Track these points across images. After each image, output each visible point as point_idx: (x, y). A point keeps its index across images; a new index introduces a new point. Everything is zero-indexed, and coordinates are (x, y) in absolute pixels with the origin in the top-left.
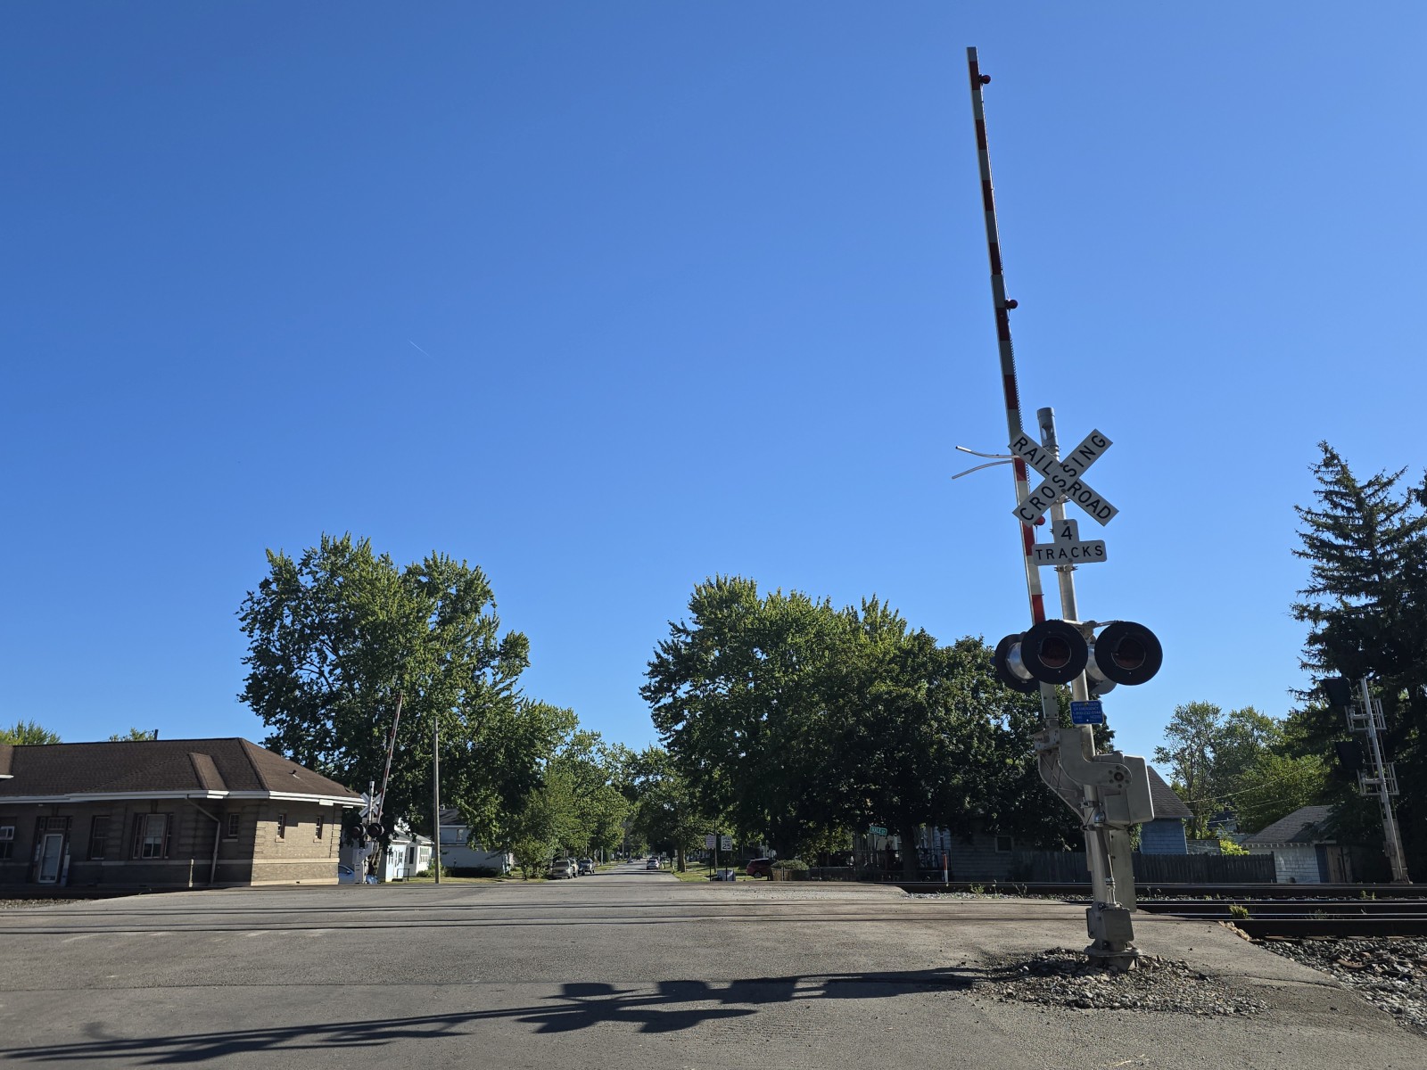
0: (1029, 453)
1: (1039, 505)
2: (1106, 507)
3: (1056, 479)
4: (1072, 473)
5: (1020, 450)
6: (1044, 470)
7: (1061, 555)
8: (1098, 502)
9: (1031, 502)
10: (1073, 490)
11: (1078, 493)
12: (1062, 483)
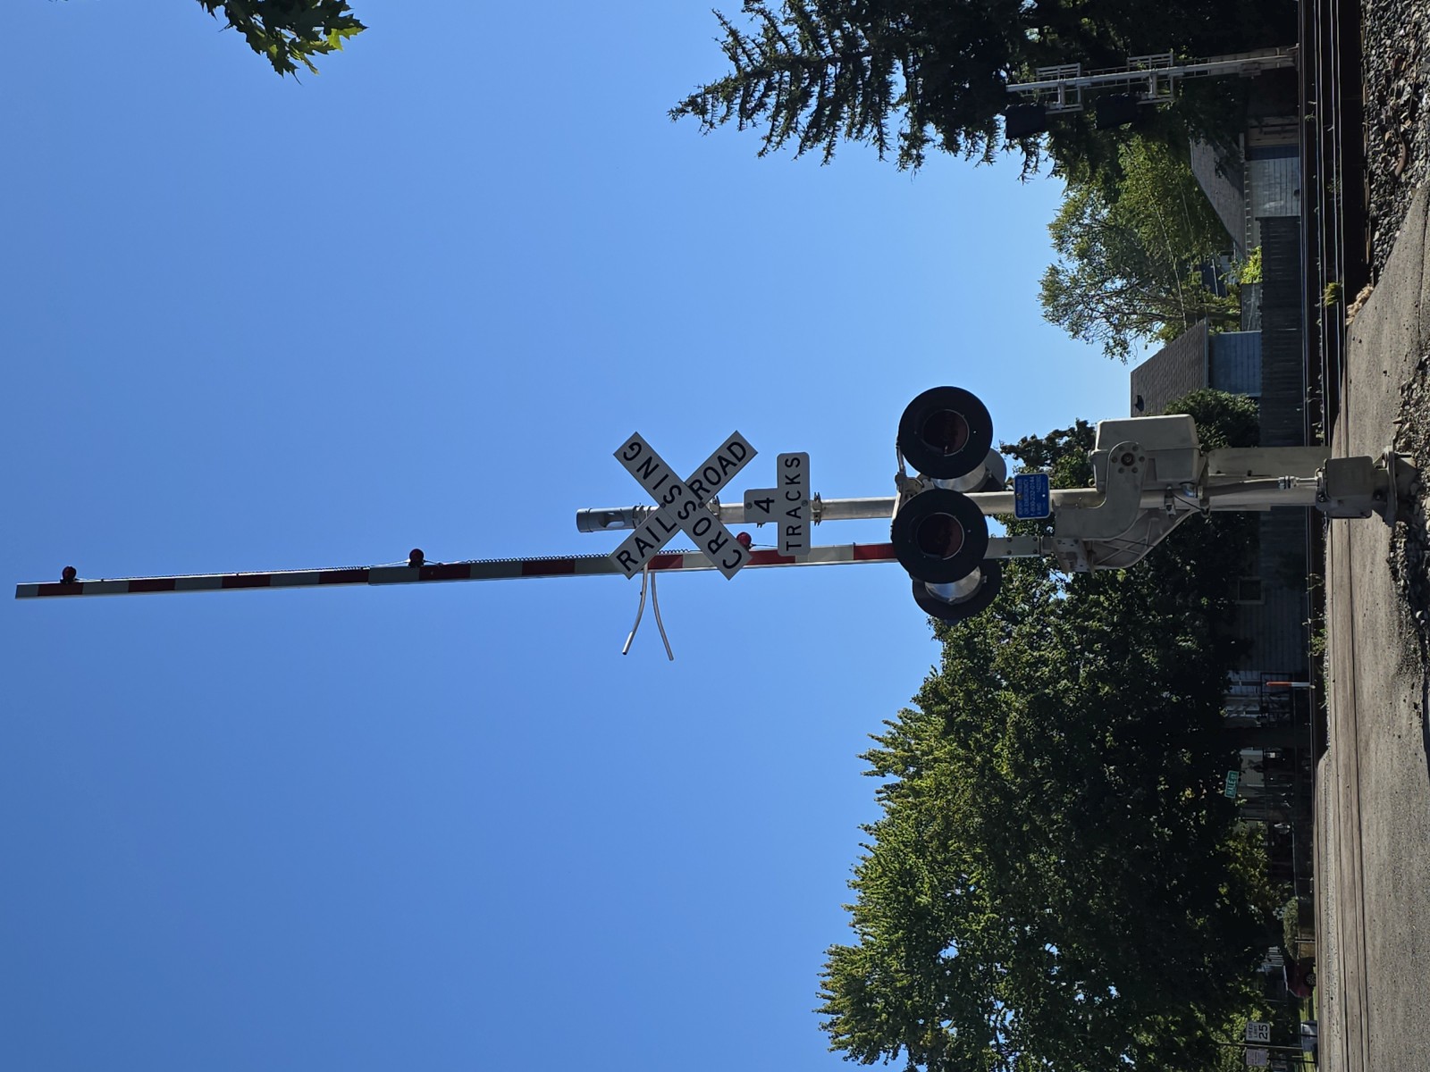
0: (641, 549)
1: (720, 542)
2: (729, 448)
3: (684, 514)
4: (675, 491)
5: (636, 562)
6: (668, 531)
7: (795, 516)
8: (720, 459)
9: (714, 552)
10: (700, 492)
11: (706, 485)
12: (690, 507)
